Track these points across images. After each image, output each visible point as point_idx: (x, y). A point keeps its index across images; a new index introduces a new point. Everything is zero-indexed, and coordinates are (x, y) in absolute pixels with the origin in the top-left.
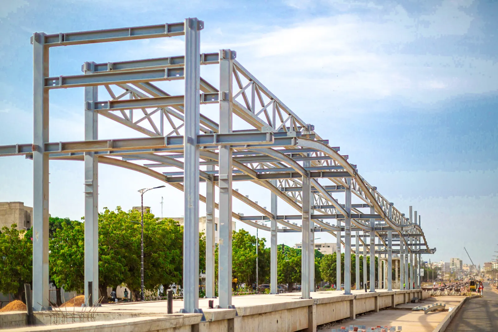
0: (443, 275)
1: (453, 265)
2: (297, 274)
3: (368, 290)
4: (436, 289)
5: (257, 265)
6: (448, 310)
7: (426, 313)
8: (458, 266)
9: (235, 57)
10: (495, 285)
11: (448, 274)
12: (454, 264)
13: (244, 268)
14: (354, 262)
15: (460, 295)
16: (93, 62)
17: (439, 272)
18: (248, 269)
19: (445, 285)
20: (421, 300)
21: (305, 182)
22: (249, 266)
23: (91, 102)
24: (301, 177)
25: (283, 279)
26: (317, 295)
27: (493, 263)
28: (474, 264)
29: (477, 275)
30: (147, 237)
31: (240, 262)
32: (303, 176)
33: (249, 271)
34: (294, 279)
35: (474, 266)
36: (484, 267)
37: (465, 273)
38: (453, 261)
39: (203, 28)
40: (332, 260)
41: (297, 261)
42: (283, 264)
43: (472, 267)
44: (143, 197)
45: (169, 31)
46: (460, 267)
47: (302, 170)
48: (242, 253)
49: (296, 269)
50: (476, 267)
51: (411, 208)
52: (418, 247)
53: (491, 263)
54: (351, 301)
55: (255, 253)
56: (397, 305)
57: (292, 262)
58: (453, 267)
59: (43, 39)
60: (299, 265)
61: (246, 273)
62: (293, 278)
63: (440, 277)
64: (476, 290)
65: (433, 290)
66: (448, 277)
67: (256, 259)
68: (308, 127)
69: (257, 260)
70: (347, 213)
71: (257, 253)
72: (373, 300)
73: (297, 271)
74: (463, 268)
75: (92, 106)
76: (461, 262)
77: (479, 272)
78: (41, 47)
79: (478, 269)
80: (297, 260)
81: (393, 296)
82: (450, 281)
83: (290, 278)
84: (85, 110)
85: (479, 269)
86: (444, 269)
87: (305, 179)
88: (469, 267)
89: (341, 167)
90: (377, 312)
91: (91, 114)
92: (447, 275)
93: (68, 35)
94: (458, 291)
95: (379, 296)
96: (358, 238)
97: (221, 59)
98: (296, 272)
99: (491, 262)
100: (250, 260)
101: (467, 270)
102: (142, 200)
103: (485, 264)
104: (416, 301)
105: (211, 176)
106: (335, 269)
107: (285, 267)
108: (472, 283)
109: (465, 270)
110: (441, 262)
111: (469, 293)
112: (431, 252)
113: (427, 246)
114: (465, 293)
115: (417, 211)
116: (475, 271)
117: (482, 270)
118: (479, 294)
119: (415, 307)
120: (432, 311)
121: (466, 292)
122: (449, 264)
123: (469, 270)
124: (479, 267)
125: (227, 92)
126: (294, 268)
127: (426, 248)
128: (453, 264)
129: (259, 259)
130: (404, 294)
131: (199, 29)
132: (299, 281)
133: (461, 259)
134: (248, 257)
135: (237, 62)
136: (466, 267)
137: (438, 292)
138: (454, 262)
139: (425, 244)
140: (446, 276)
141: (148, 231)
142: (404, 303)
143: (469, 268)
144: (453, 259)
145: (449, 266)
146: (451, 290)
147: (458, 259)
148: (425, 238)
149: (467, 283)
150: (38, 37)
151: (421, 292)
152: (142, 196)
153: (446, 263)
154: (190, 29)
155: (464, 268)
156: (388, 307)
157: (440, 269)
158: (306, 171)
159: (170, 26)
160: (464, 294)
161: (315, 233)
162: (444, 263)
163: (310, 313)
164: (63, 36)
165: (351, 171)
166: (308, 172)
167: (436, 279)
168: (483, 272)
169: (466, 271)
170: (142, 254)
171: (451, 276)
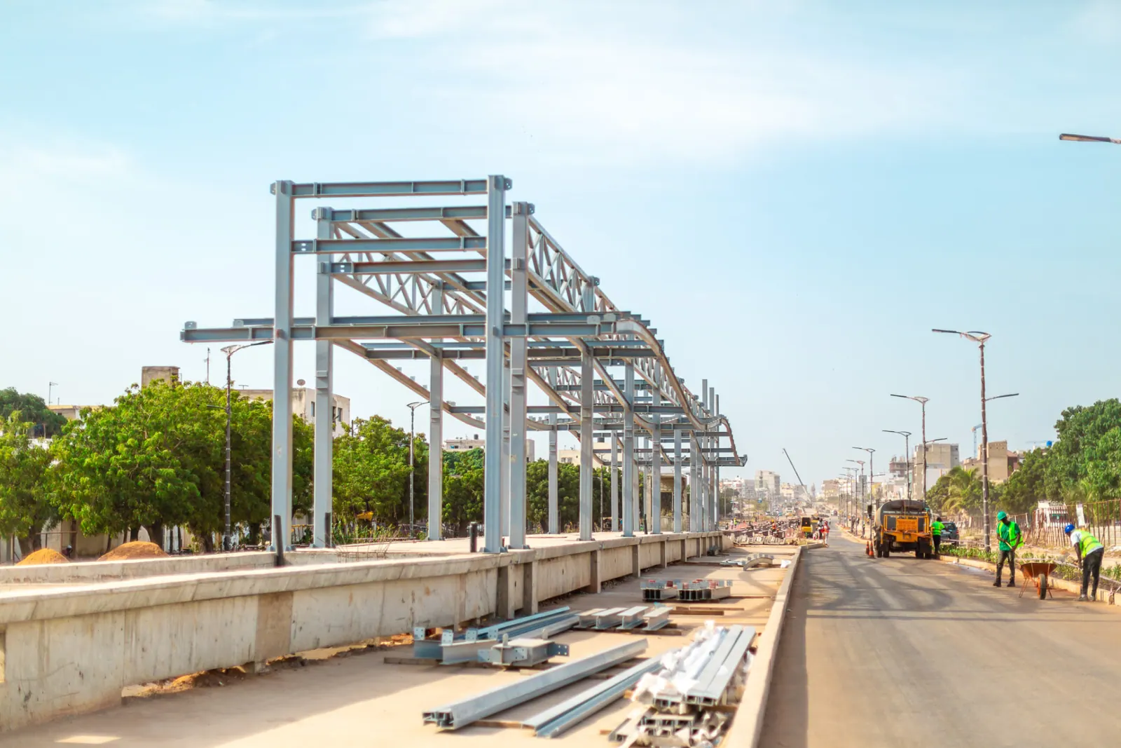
0: (743, 507)
1: (761, 486)
2: (477, 504)
3: (649, 533)
4: (737, 534)
5: (411, 486)
6: (780, 565)
7: (745, 570)
8: (772, 487)
9: (534, 212)
10: (846, 524)
11: (753, 503)
12: (764, 482)
13: (388, 491)
14: (576, 481)
15: (785, 544)
16: (330, 208)
17: (733, 499)
18: (394, 494)
19: (750, 525)
20: (723, 552)
21: (586, 363)
22: (395, 488)
23: (327, 262)
24: (580, 355)
25: (449, 513)
26: (600, 536)
27: (841, 481)
28: (804, 484)
29: (809, 506)
30: (235, 435)
31: (380, 481)
32: (582, 354)
33: (397, 498)
34: (471, 513)
35: (803, 488)
36: (823, 488)
37: (786, 501)
38: (761, 478)
39: (511, 188)
40: (536, 475)
41: (477, 479)
42: (450, 484)
43: (799, 489)
44: (231, 360)
45: (466, 189)
46: (775, 489)
47: (582, 344)
48: (382, 462)
49: (475, 493)
50: (806, 489)
51: (705, 382)
52: (715, 454)
53: (836, 482)
54: (635, 547)
55: (407, 463)
56: (689, 558)
57: (468, 481)
58: (760, 489)
59: (289, 189)
60: (479, 486)
61: (390, 502)
62: (468, 511)
63: (736, 511)
64: (814, 536)
65: (733, 535)
66: (753, 510)
67: (409, 474)
68: (591, 280)
69: (411, 476)
70: (629, 404)
71: (411, 464)
72: (658, 547)
73: (476, 497)
74: (782, 491)
75: (328, 269)
76: (777, 478)
77: (813, 499)
78: (287, 199)
79: (811, 494)
80: (477, 476)
81: (683, 541)
82: (756, 519)
83: (463, 511)
84: (318, 273)
85: (814, 494)
86: (743, 494)
87: (586, 359)
88: (794, 490)
89: (642, 342)
90: (664, 567)
91: (326, 278)
92: (752, 506)
93: (325, 185)
94: (779, 536)
95: (667, 541)
96: (616, 438)
97: (515, 214)
98: (474, 501)
99: (837, 479)
100: (397, 478)
101: (789, 496)
102: (229, 366)
103: (825, 482)
104: (716, 553)
105: (438, 350)
106: (545, 495)
107: (452, 489)
108: (806, 522)
109: (785, 496)
110: (736, 479)
111: (802, 539)
112: (741, 464)
113: (735, 453)
114: (795, 540)
115: (713, 388)
116: (805, 497)
117: (819, 495)
118: (821, 542)
119: (723, 560)
120: (753, 567)
121: (795, 537)
122: (752, 482)
123: (793, 496)
124: (813, 490)
125: (523, 258)
126: (470, 492)
127: (733, 456)
128: (761, 482)
129: (414, 476)
130: (698, 539)
131: (506, 188)
132: (479, 517)
133: (777, 474)
134: (395, 470)
135: (534, 219)
136: (788, 489)
137: (744, 538)
138: (764, 479)
139: (733, 449)
140: (749, 509)
141: (236, 424)
142: (698, 556)
143: (791, 491)
144: (762, 472)
145: (753, 488)
146: (766, 534)
147: (771, 473)
148: (734, 438)
149: (793, 523)
150: (283, 185)
151: (721, 537)
152: (229, 359)
153: (747, 482)
154: (494, 189)
155: (784, 492)
156: (678, 561)
157: (737, 493)
158: (587, 347)
159: (466, 183)
160: (793, 541)
161: (559, 432)
162: (743, 481)
163: (594, 562)
164: (319, 186)
165: (656, 350)
166: (590, 349)
167: (730, 514)
168: (821, 500)
169: (786, 498)
170: (229, 465)
171: (758, 507)
